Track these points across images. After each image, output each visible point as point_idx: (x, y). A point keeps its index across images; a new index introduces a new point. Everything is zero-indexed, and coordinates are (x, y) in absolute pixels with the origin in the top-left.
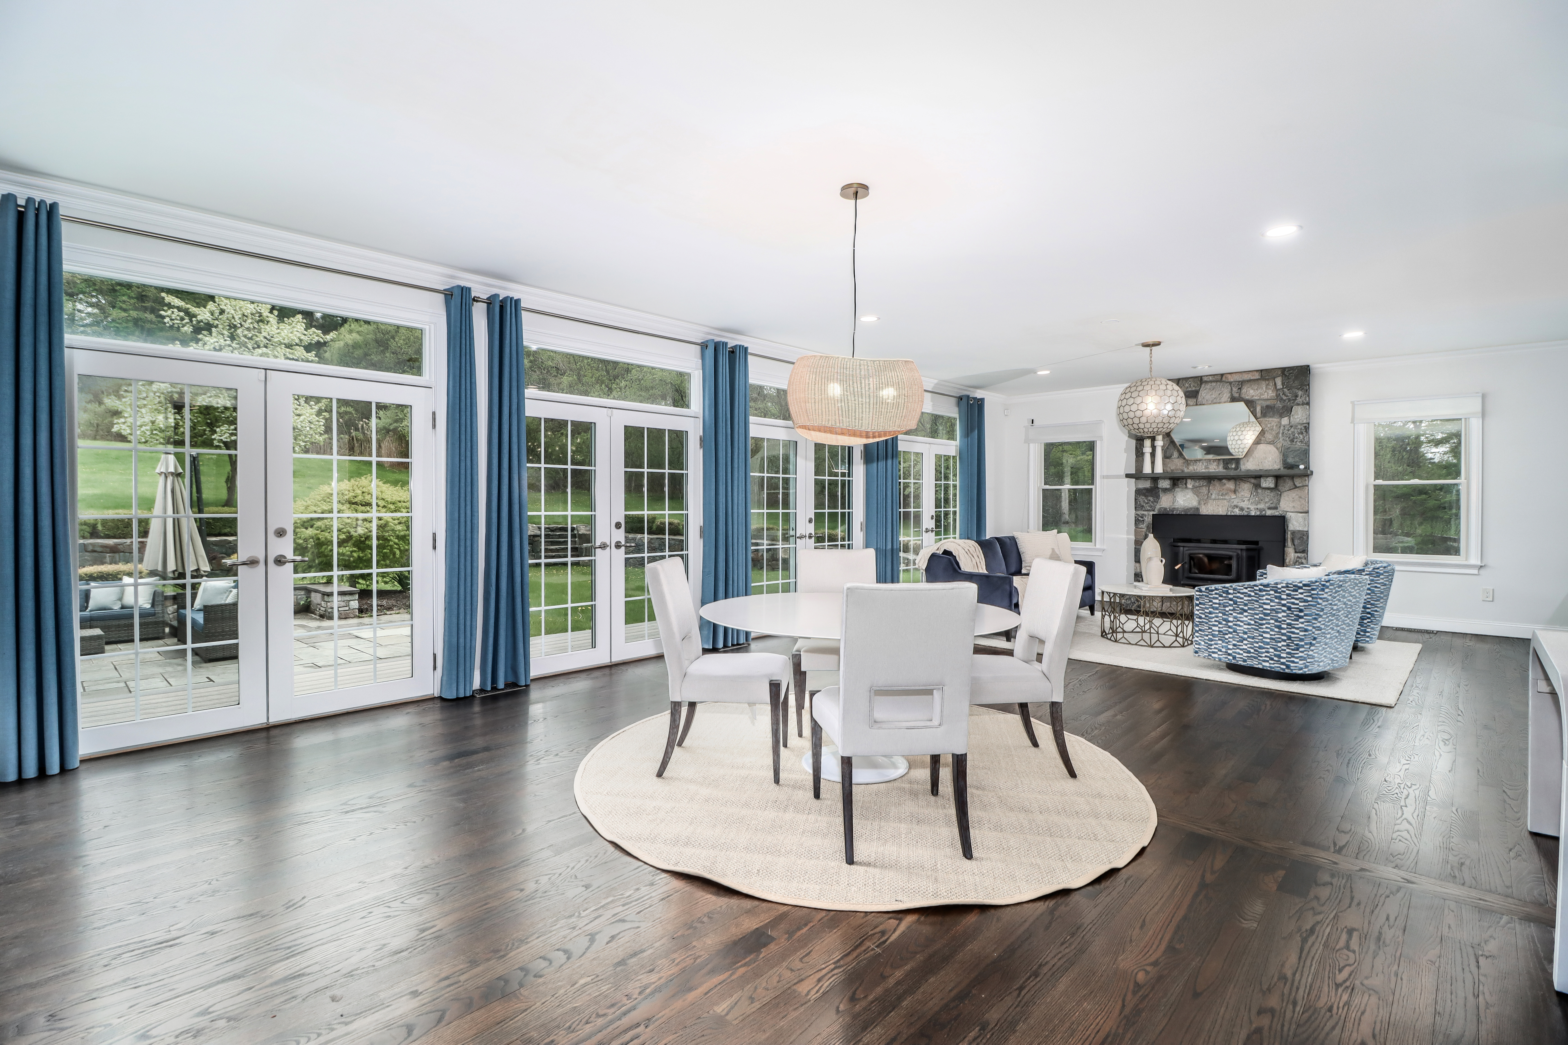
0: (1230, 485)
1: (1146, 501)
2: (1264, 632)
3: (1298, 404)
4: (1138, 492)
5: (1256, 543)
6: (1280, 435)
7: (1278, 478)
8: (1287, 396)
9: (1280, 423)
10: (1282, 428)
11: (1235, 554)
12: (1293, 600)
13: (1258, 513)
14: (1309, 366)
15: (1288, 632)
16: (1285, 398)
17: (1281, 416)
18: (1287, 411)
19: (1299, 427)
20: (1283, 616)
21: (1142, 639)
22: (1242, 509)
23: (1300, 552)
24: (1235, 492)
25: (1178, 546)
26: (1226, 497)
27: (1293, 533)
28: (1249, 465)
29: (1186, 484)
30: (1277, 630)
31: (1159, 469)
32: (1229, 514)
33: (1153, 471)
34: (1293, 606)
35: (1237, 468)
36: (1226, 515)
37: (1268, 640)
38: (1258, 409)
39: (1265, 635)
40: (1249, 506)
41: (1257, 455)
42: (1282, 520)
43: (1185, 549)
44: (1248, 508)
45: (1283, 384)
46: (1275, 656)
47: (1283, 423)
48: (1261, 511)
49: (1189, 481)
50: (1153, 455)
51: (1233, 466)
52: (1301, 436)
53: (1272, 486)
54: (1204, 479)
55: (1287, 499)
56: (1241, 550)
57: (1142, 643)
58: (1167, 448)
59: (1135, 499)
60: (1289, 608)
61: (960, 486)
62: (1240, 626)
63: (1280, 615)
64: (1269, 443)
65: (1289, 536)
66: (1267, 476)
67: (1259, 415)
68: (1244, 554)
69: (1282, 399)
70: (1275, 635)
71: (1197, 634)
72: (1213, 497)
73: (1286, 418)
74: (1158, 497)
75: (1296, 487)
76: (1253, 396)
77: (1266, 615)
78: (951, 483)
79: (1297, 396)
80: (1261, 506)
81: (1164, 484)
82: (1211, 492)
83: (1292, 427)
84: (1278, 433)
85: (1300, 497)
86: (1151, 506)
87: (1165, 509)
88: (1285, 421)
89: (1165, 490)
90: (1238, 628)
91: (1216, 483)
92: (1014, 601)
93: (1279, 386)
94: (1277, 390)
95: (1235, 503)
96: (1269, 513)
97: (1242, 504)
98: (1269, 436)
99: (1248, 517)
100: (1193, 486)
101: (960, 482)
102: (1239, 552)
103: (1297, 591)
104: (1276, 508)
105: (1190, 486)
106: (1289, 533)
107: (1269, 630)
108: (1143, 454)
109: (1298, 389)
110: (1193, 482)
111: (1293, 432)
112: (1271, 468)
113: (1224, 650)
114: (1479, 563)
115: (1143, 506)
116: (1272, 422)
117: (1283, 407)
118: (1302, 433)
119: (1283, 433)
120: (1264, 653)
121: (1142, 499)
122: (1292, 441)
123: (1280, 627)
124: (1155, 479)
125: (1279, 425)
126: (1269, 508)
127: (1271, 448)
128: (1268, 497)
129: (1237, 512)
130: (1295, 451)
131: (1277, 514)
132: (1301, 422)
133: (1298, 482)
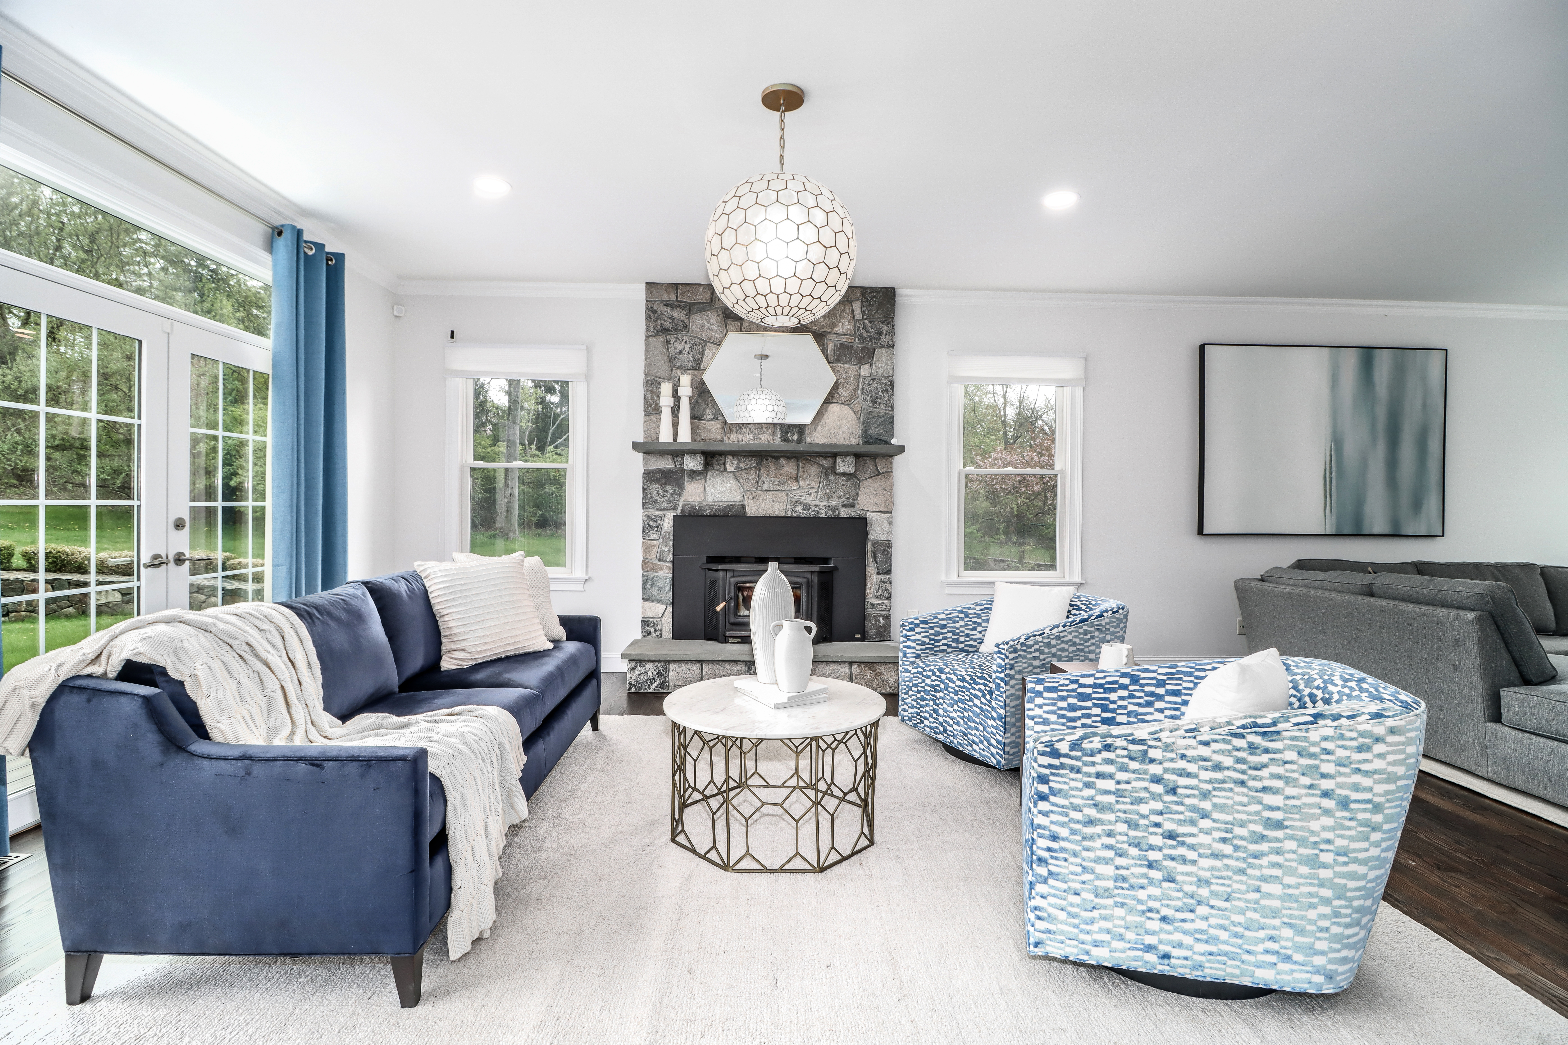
0: (790, 468)
1: (661, 492)
2: (1264, 879)
3: (882, 347)
4: (650, 476)
5: (825, 561)
6: (859, 392)
7: (858, 456)
8: (868, 332)
9: (859, 372)
10: (861, 381)
11: (805, 580)
12: (1357, 779)
13: (830, 513)
14: (894, 289)
15: (1337, 875)
16: (865, 334)
17: (860, 363)
18: (867, 355)
19: (883, 381)
20: (1324, 828)
21: (798, 854)
22: (807, 507)
23: (884, 573)
24: (797, 479)
25: (717, 570)
26: (785, 488)
27: (875, 544)
28: (818, 438)
29: (725, 464)
30: (1304, 870)
31: (685, 436)
32: (789, 514)
33: (675, 440)
34: (1355, 796)
35: (800, 440)
36: (785, 517)
37: (1277, 904)
38: (830, 348)
39: (1266, 887)
40: (817, 503)
41: (827, 421)
42: (861, 524)
43: (728, 575)
44: (816, 506)
45: (863, 313)
46: (1298, 948)
47: (863, 373)
48: (834, 509)
49: (729, 459)
50: (675, 411)
51: (795, 437)
52: (886, 395)
53: (852, 470)
54: (752, 456)
55: (867, 490)
56: (812, 572)
57: (798, 864)
58: (697, 402)
59: (644, 489)
60: (1345, 804)
61: (275, 447)
62: (1184, 860)
63: (1315, 825)
64: (844, 403)
65: (870, 548)
66: (845, 454)
67: (830, 357)
68: (816, 579)
69: (861, 336)
70: (1298, 887)
71: (1040, 888)
72: (766, 486)
73: (867, 366)
74: (681, 486)
75: (879, 474)
76: (823, 327)
77: (1270, 824)
78: (250, 436)
79: (881, 334)
80: (833, 502)
81: (692, 463)
82: (763, 478)
83: (873, 380)
84: (856, 389)
85: (885, 489)
86: (668, 502)
87: (693, 506)
88: (865, 370)
89: (694, 474)
90: (1181, 868)
91: (770, 463)
92: (430, 833)
93: (858, 315)
94: (856, 321)
95: (798, 498)
96: (844, 512)
97: (807, 499)
98: (844, 393)
99: (816, 519)
100: (736, 468)
101: (276, 437)
102: (809, 576)
103: (1369, 749)
104: (852, 506)
105: (730, 468)
106: (870, 543)
107: (1278, 872)
108: (657, 410)
109: (883, 323)
110: (735, 462)
111: (876, 388)
112: (846, 443)
113: (1130, 936)
114: (1077, 579)
115: (656, 502)
116: (849, 369)
117: (863, 348)
118: (887, 391)
119: (863, 389)
120: (1261, 941)
121: (654, 487)
122: (874, 402)
123: (1313, 862)
124: (677, 453)
125: (858, 376)
126: (844, 506)
127: (846, 411)
128: (842, 488)
129: (800, 511)
130: (879, 417)
131: (854, 514)
132: (886, 374)
133: (881, 466)
